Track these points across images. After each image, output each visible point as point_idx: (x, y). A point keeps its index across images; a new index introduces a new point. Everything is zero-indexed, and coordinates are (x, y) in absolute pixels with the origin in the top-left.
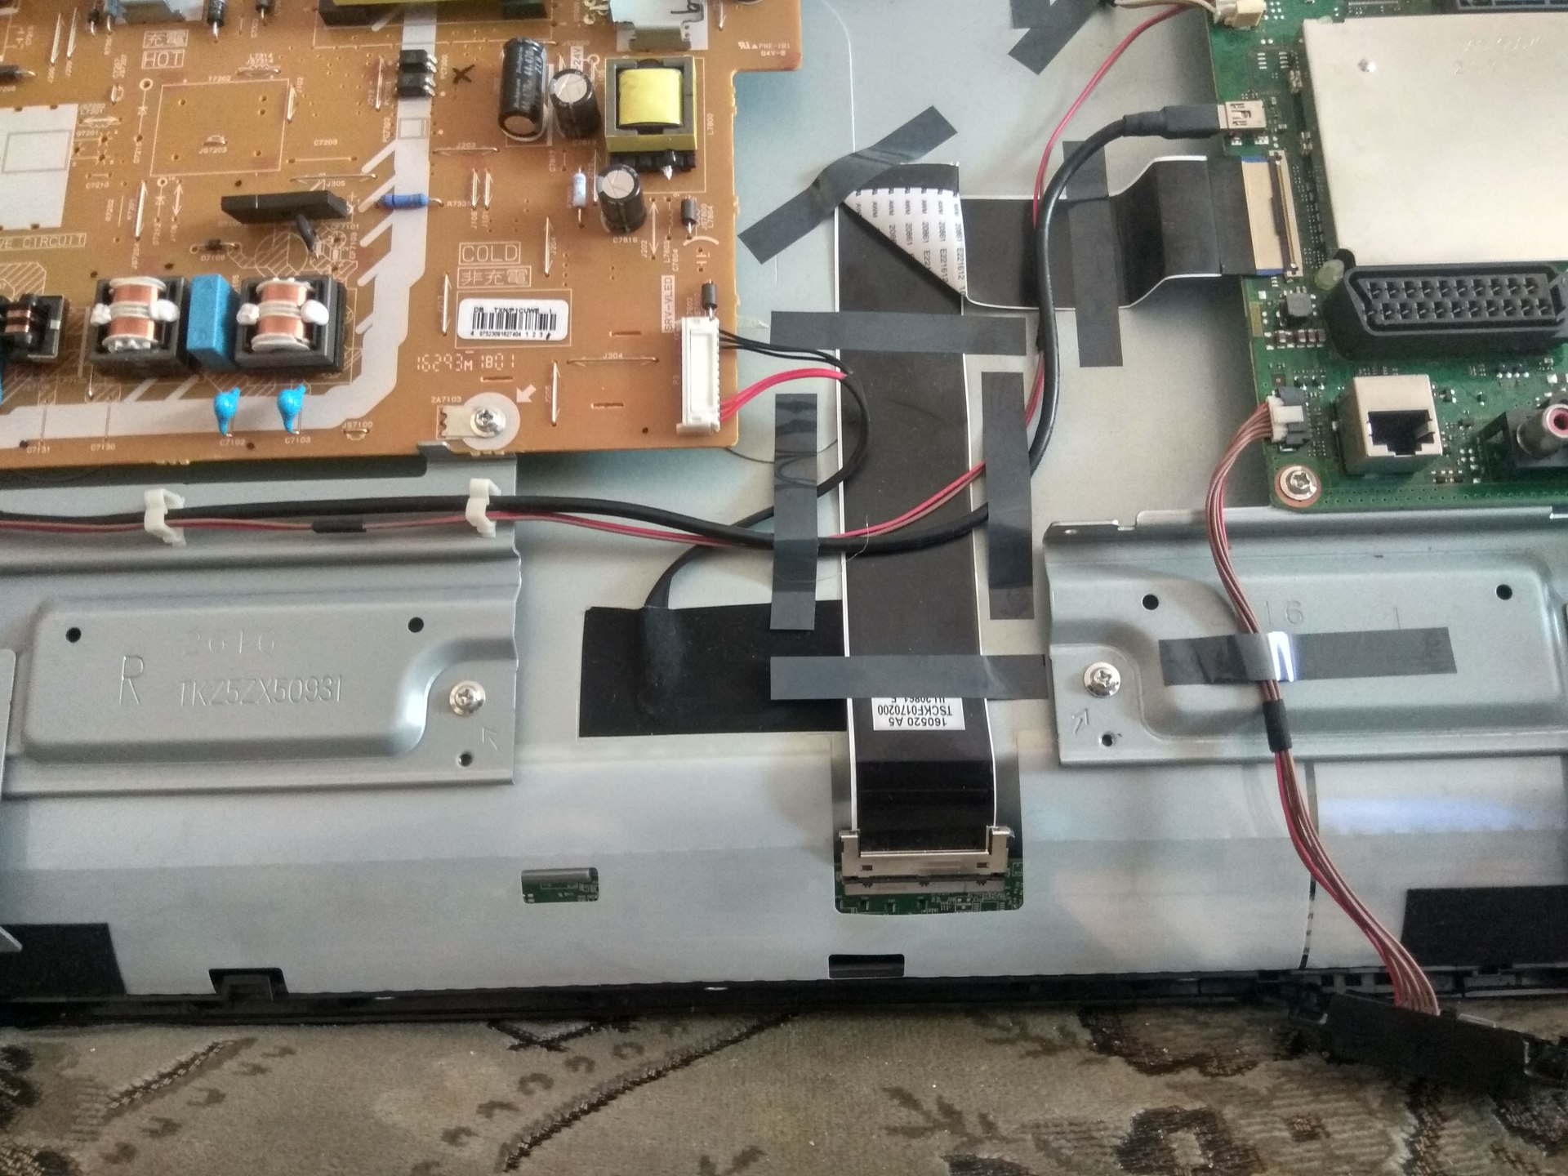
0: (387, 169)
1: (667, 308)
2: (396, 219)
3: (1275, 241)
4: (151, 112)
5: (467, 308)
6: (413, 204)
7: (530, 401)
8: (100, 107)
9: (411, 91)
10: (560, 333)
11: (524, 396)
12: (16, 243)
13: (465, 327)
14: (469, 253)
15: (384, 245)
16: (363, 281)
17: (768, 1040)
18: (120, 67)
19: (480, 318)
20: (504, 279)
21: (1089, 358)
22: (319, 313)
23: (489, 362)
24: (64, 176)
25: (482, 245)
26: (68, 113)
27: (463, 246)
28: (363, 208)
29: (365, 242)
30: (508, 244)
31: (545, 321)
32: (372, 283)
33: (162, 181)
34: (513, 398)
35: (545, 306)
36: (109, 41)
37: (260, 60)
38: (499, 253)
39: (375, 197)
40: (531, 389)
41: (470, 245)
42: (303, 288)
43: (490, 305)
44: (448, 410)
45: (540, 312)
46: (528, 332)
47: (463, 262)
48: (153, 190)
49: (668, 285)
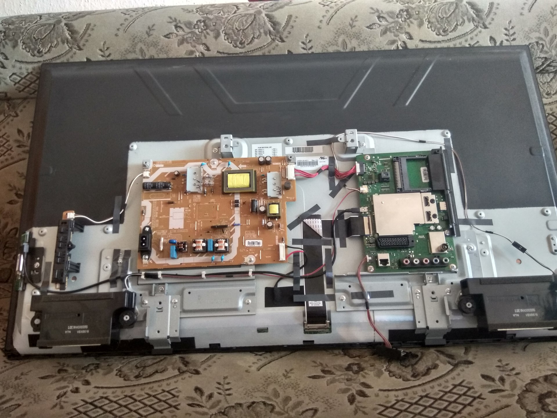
0: (234, 219)
1: (277, 241)
2: (235, 227)
3: (368, 230)
4: (196, 209)
5: (247, 241)
6: (238, 225)
8: (187, 208)
9: (237, 206)
10: (261, 245)
11: (256, 255)
12: (177, 231)
13: (247, 245)
14: (247, 233)
15: (234, 231)
16: (231, 237)
17: (293, 354)
18: (190, 201)
19: (249, 243)
20: (252, 237)
21: (341, 246)
22: (227, 245)
23: (250, 250)
24: (183, 220)
25: (249, 231)
26: (182, 209)
27: (246, 232)
28: (230, 225)
29: (231, 231)
30: (253, 231)
31: (258, 243)
32: (232, 238)
33: (199, 221)
34: (254, 255)
35: (258, 241)
36: (188, 197)
37: (212, 200)
38: (251, 232)
39: (232, 223)
40: (257, 254)
41: (247, 231)
42: (224, 241)
43: (250, 241)
44: (245, 258)
46: (256, 245)
47: (246, 234)
48: (197, 222)
49: (277, 237)
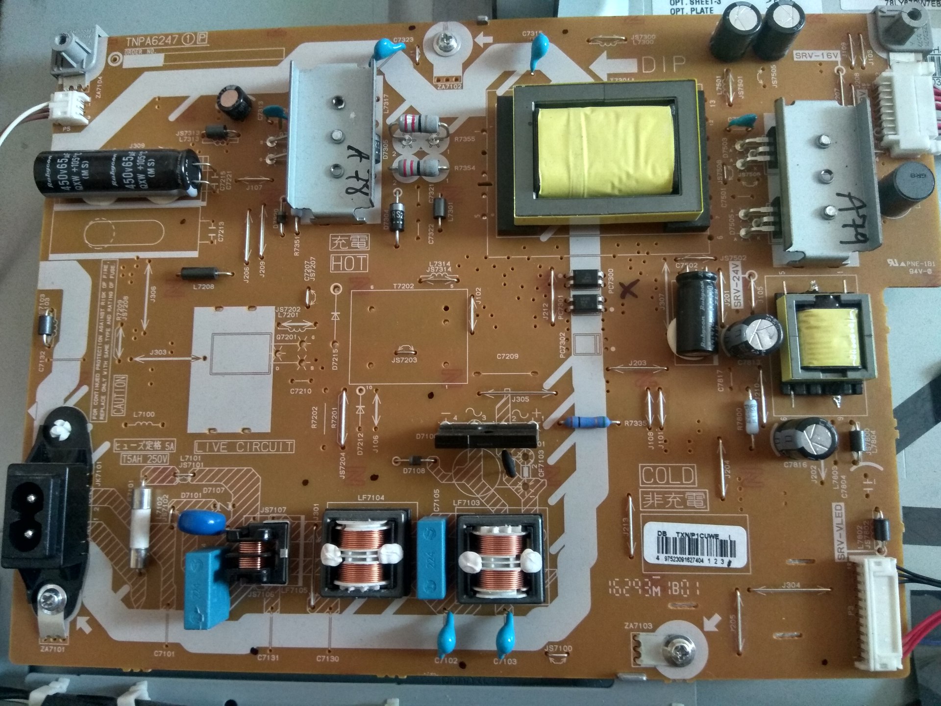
0: (566, 386)
1: (840, 537)
2: (576, 438)
4: (344, 315)
5: (651, 530)
6: (595, 424)
7: (716, 630)
8: (294, 311)
9: (586, 307)
10: (740, 560)
11: (712, 624)
12: (231, 447)
13: (651, 553)
14: (649, 475)
15: (569, 464)
16: (553, 500)
18: (310, 270)
19: (664, 541)
20: (683, 502)
22: (534, 562)
23: (675, 588)
24: (270, 379)
25: (661, 466)
26: (266, 315)
27: (643, 468)
28: (547, 425)
29: (552, 460)
30: (685, 466)
31: (725, 548)
32: (561, 502)
33: (362, 388)
34: (701, 626)
35: (725, 532)
36: (297, 243)
37: (439, 268)
38: (677, 475)
39: (559, 413)
40: (717, 618)
41: (649, 466)
43: (673, 529)
44: (642, 637)
45: (720, 538)
46: (710, 560)
47: (644, 484)
48: (353, 401)
49: (839, 513)
